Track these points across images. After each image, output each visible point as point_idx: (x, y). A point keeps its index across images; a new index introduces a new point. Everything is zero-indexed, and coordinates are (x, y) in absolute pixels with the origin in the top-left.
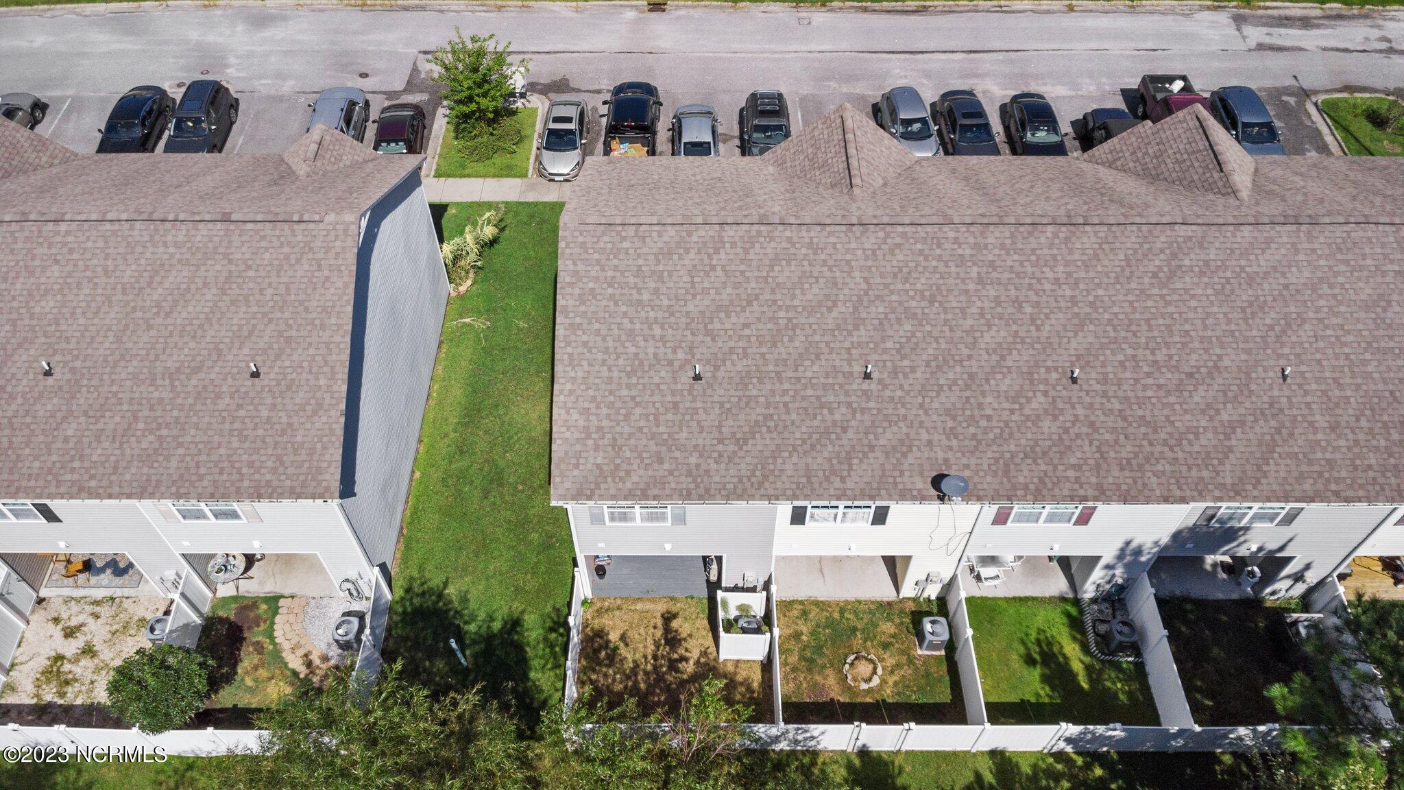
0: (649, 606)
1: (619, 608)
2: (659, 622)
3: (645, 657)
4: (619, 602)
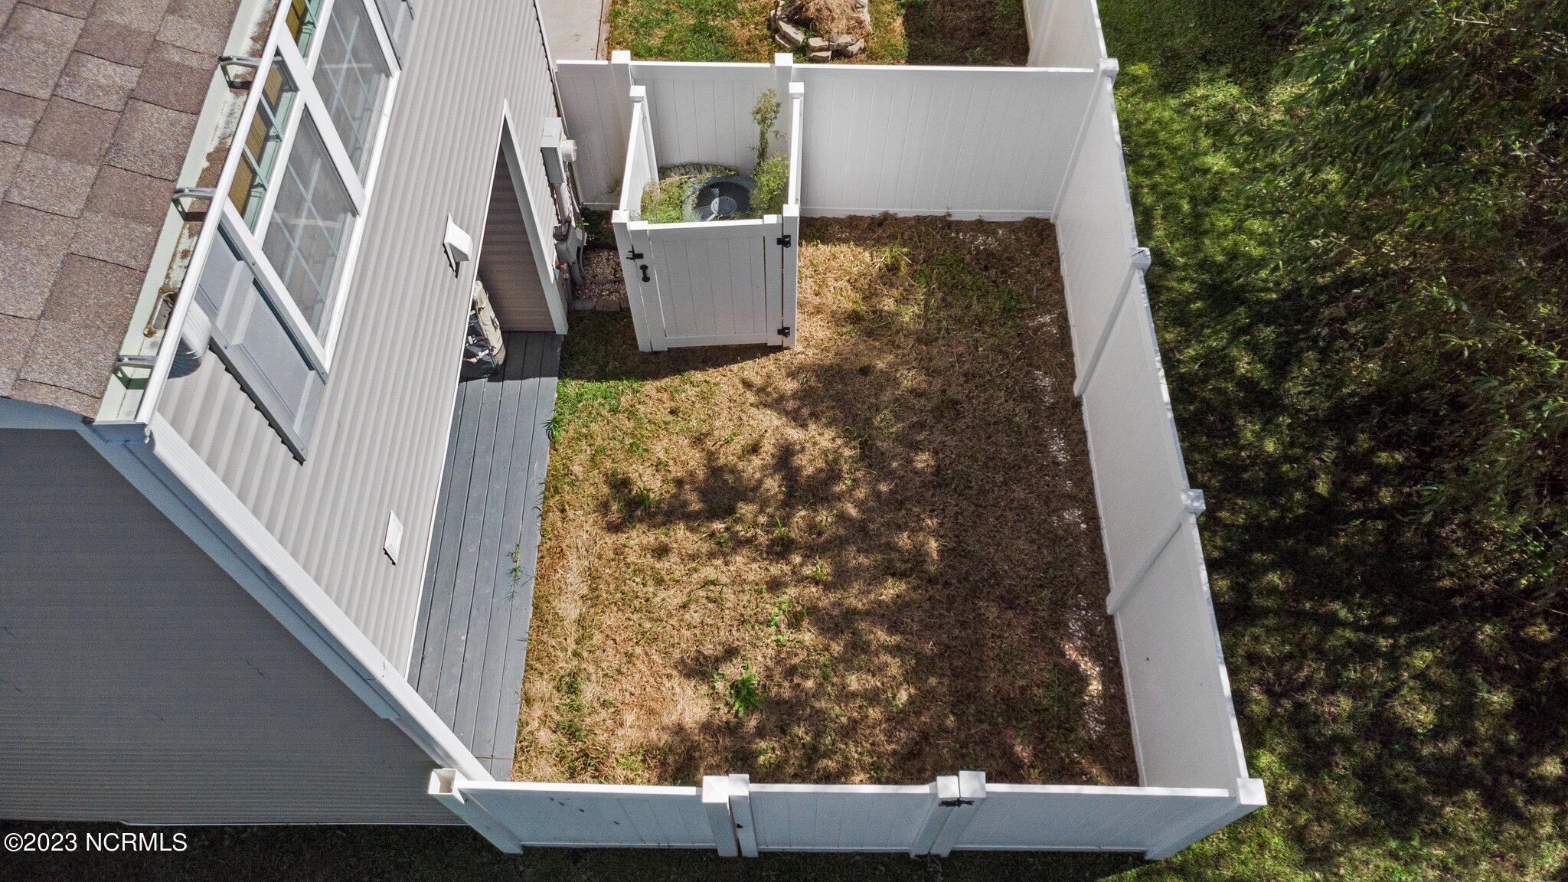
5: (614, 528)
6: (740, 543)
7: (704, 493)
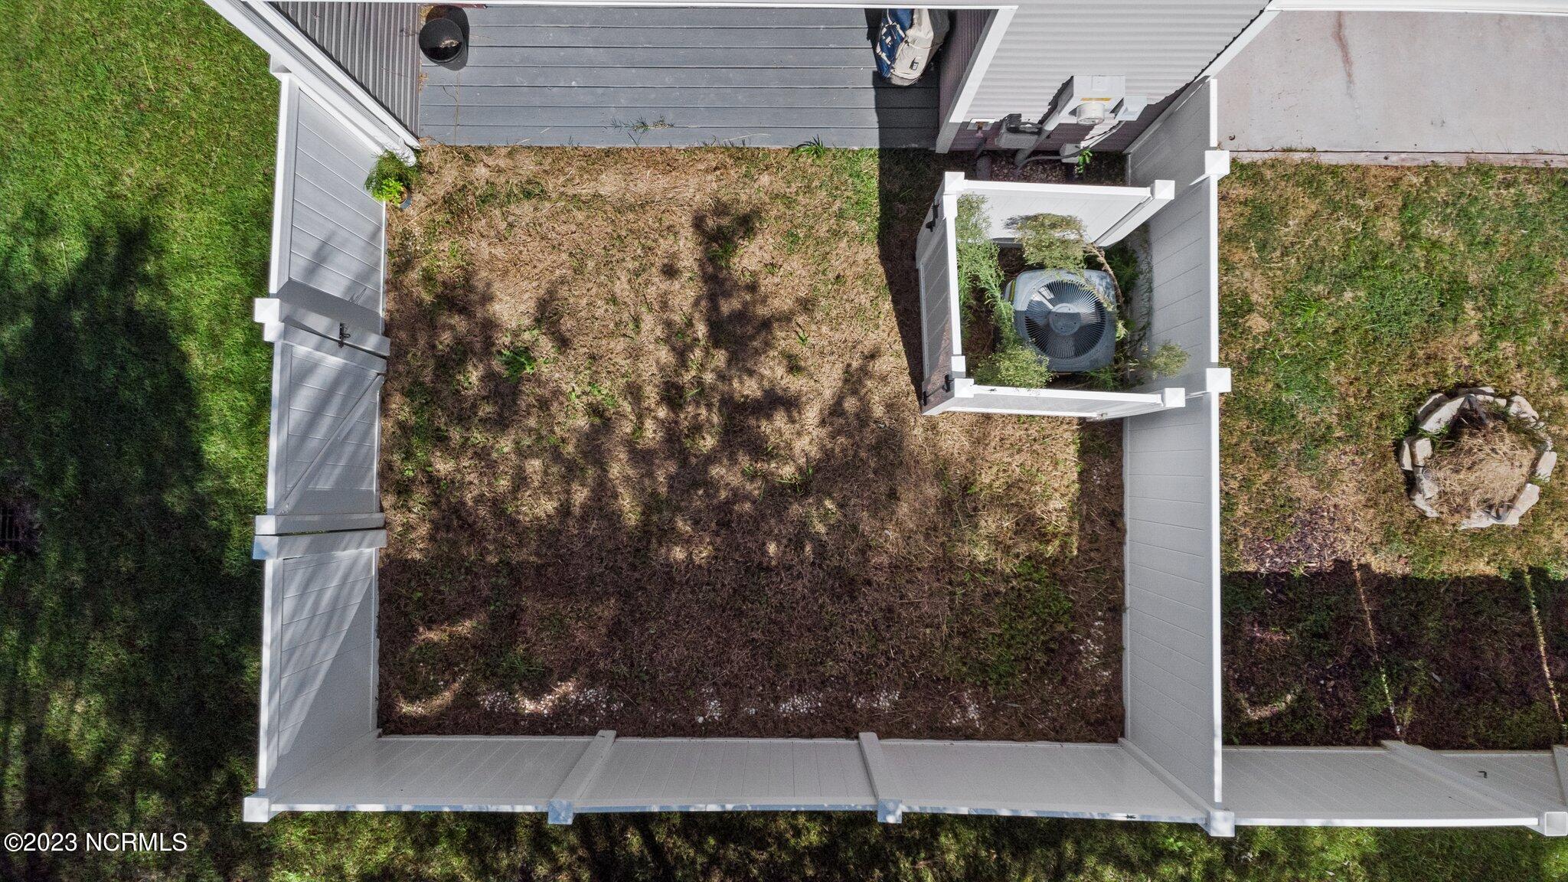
0: (647, 182)
1: (531, 191)
2: (687, 250)
3: (634, 392)
4: (528, 166)
5: (698, 223)
6: (682, 355)
7: (741, 316)
